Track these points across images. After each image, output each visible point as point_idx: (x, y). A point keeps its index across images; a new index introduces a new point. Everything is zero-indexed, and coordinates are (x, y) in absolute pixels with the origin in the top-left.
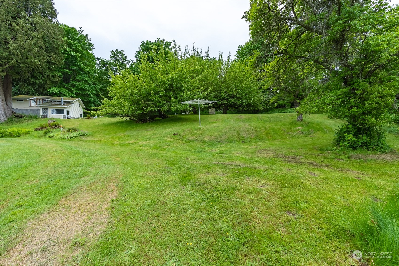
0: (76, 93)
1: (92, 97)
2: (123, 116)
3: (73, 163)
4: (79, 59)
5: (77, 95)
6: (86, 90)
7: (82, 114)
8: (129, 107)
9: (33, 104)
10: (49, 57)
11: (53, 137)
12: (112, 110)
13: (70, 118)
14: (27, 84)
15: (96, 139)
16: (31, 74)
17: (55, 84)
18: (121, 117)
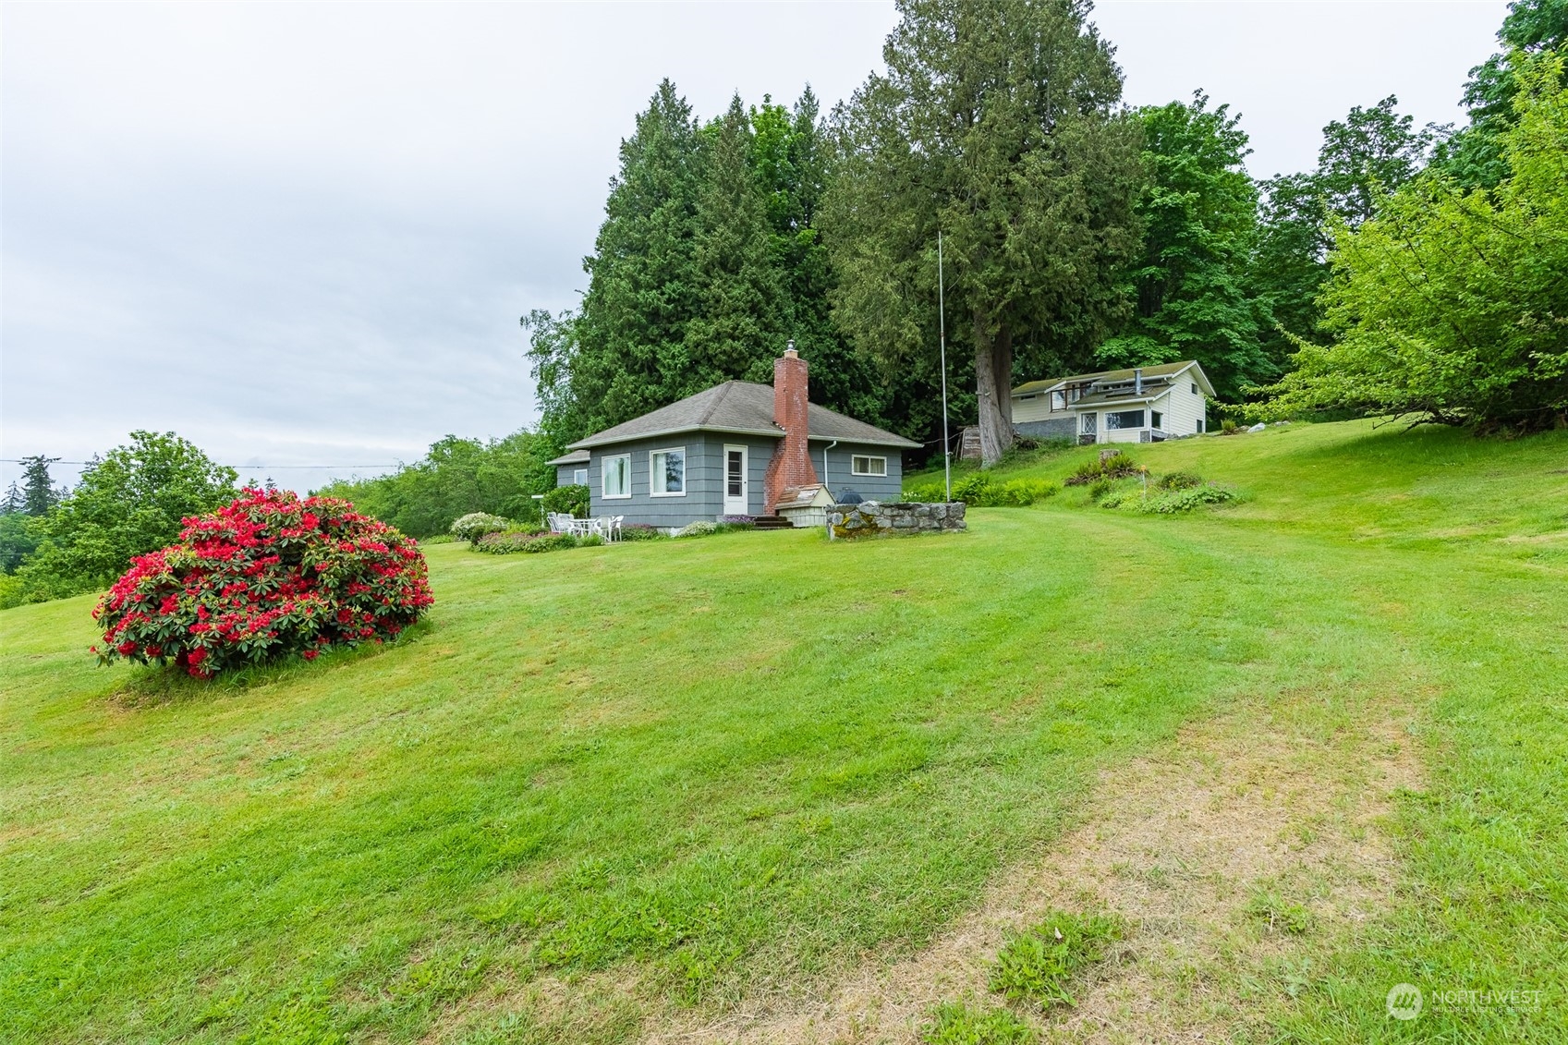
0: (1181, 342)
1: (1240, 349)
2: (1395, 411)
3: (1198, 601)
4: (1192, 212)
5: (1187, 351)
6: (1219, 324)
7: (1203, 420)
8: (1434, 363)
9: (1058, 403)
10: (1101, 240)
11: (1116, 505)
12: (1339, 389)
13: (1163, 439)
14: (1045, 346)
15: (1270, 515)
16: (1053, 311)
17: (1117, 327)
18: (1387, 414)
